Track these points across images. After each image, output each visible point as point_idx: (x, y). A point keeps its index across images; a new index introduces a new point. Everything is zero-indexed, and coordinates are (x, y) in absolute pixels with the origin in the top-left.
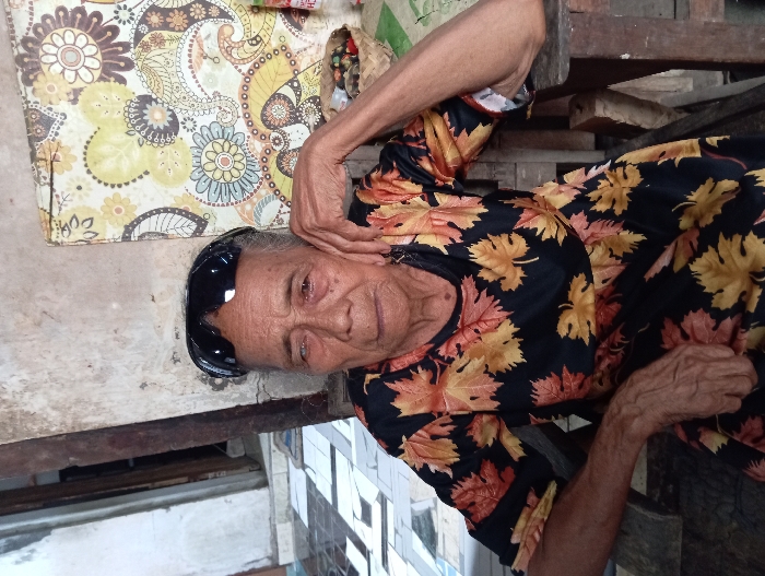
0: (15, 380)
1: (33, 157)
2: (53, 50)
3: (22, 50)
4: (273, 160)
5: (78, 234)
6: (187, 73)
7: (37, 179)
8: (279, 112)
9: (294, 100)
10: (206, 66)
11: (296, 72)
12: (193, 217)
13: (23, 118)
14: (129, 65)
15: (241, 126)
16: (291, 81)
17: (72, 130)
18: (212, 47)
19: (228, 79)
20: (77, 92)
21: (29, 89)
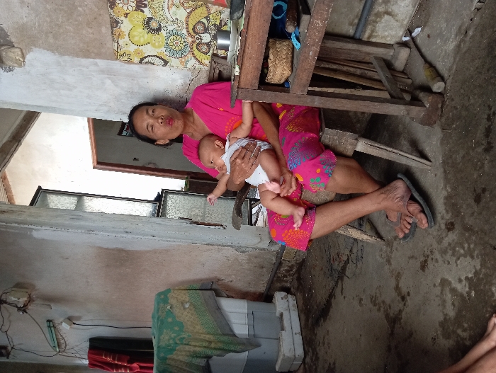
1: (112, 32)
4: (195, 45)
5: (126, 58)
6: (167, 10)
7: (113, 40)
8: (200, 28)
9: (207, 24)
10: (174, 8)
11: (209, 13)
12: (163, 60)
13: (109, 20)
14: (146, 6)
15: (184, 31)
16: (207, 17)
17: (126, 26)
18: (177, 1)
19: (182, 14)
20: (127, 14)
21: (112, 11)
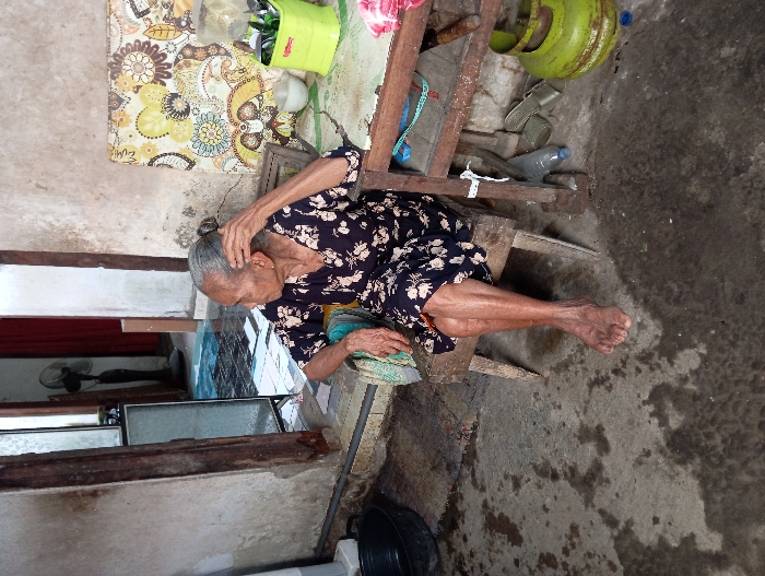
0: (81, 224)
1: (110, 118)
2: (129, 63)
3: (113, 60)
4: (238, 137)
5: (126, 158)
6: (200, 84)
8: (248, 111)
9: (258, 106)
10: (212, 81)
11: (263, 91)
12: (188, 160)
13: (107, 95)
14: (169, 76)
15: (225, 116)
16: (259, 96)
17: (133, 106)
18: (217, 71)
19: (223, 90)
20: (138, 87)
21: (113, 82)
